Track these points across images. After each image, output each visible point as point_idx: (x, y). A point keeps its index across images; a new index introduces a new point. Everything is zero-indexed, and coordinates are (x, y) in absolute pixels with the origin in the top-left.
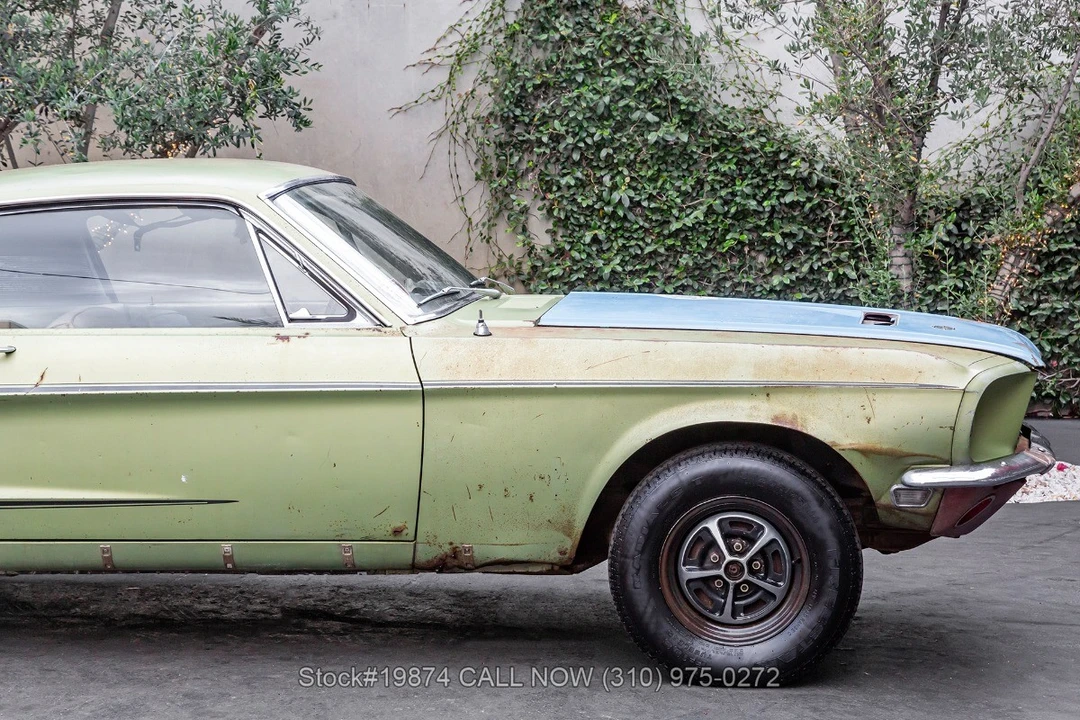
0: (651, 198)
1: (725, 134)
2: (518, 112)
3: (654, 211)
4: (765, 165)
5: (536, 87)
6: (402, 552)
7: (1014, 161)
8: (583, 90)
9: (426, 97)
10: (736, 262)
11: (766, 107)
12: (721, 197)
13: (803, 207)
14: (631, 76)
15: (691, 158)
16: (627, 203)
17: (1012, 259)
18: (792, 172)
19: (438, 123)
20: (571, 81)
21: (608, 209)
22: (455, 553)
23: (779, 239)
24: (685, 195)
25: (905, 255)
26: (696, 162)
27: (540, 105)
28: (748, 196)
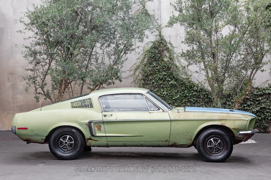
0: (170, 93)
1: (183, 82)
2: (146, 78)
3: (170, 96)
4: (189, 88)
5: (150, 74)
6: (167, 143)
7: (232, 88)
8: (158, 75)
9: (130, 76)
10: (184, 104)
11: (190, 78)
12: (182, 93)
13: (196, 95)
14: (166, 72)
15: (177, 86)
16: (166, 94)
17: (237, 104)
18: (194, 89)
19: (132, 80)
20: (155, 73)
21: (162, 95)
22: (175, 143)
23: (192, 101)
24: (176, 93)
25: (220, 103)
26: (177, 87)
27: (150, 77)
28: (187, 93)
